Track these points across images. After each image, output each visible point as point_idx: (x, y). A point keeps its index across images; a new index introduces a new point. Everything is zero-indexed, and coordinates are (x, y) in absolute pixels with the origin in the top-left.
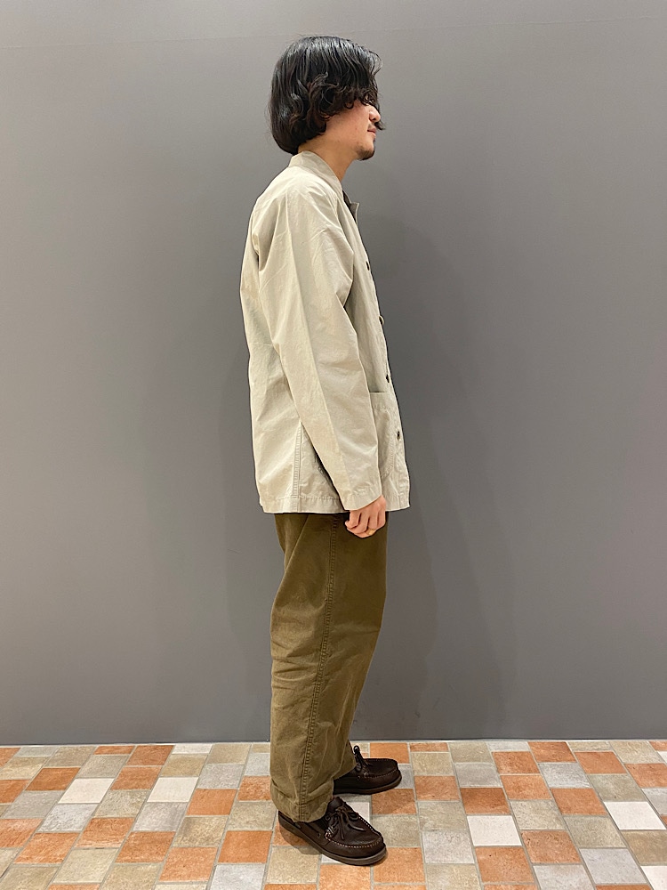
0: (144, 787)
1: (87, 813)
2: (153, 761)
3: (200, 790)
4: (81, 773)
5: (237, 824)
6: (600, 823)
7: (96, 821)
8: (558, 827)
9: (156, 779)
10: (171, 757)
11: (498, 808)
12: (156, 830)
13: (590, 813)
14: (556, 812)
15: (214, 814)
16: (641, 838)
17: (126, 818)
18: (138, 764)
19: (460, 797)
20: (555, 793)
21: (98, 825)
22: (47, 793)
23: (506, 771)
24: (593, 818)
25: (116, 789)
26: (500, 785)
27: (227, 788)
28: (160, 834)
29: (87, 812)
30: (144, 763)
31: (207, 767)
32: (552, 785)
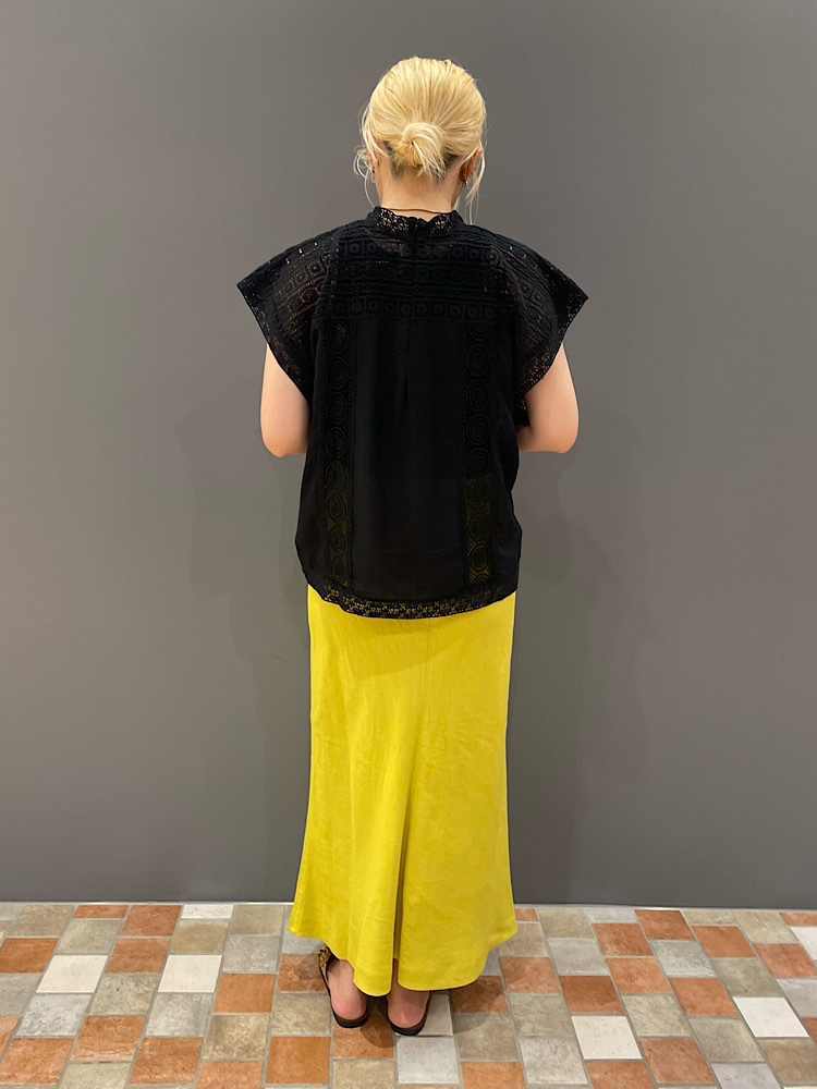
0: (151, 969)
1: (79, 1009)
2: (157, 930)
3: (226, 975)
4: (62, 946)
5: (283, 1027)
6: (732, 1027)
7: (93, 1021)
8: (683, 1033)
9: (165, 958)
10: (181, 924)
11: (609, 1005)
12: (177, 1034)
13: (719, 1014)
14: (678, 1012)
15: (250, 1011)
16: (781, 1048)
17: (134, 1017)
18: (137, 933)
19: (560, 988)
20: (676, 985)
21: (95, 1026)
22: (17, 977)
23: (613, 953)
24: (723, 1021)
25: (114, 972)
26: (605, 972)
27: (261, 971)
28: (183, 1040)
29: (78, 1007)
30: (145, 932)
31: (231, 939)
32: (670, 972)
